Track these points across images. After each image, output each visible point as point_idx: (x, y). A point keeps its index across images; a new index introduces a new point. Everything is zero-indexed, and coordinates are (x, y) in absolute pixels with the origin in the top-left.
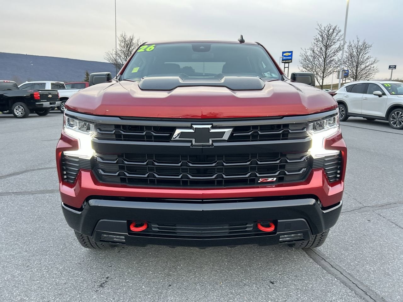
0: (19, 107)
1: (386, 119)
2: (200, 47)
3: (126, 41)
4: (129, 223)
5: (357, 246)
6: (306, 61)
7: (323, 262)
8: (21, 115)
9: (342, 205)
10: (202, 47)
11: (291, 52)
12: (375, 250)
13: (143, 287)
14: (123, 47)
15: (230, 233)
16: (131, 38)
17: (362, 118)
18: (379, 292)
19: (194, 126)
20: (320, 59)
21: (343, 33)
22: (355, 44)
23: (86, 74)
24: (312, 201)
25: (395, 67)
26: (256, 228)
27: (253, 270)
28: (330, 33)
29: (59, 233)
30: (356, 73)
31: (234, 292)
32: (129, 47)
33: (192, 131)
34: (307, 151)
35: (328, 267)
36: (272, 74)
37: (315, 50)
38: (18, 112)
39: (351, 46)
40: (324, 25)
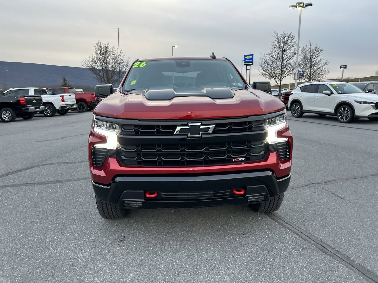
0: (6, 112)
1: (334, 115)
2: (182, 63)
3: (102, 49)
4: (145, 193)
5: (304, 210)
6: (266, 64)
7: (280, 221)
8: (8, 119)
9: (290, 177)
10: (183, 64)
11: (252, 55)
12: (317, 211)
13: (152, 241)
14: (99, 54)
15: (215, 196)
16: (106, 46)
17: (315, 114)
18: (318, 237)
19: (190, 124)
20: (278, 63)
21: (297, 39)
22: (308, 48)
23: (63, 79)
24: (270, 173)
25: (346, 67)
26: (232, 192)
27: (230, 227)
28: (285, 40)
29: (78, 210)
30: (310, 74)
31: (217, 241)
32: (104, 54)
33: (188, 127)
34: (265, 139)
35: (283, 223)
36: (238, 84)
37: (273, 55)
38: (5, 116)
39: (305, 50)
40: (280, 33)
